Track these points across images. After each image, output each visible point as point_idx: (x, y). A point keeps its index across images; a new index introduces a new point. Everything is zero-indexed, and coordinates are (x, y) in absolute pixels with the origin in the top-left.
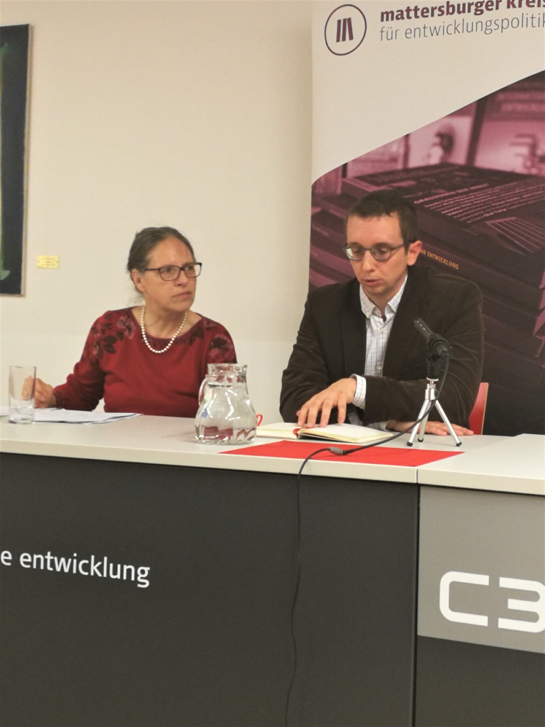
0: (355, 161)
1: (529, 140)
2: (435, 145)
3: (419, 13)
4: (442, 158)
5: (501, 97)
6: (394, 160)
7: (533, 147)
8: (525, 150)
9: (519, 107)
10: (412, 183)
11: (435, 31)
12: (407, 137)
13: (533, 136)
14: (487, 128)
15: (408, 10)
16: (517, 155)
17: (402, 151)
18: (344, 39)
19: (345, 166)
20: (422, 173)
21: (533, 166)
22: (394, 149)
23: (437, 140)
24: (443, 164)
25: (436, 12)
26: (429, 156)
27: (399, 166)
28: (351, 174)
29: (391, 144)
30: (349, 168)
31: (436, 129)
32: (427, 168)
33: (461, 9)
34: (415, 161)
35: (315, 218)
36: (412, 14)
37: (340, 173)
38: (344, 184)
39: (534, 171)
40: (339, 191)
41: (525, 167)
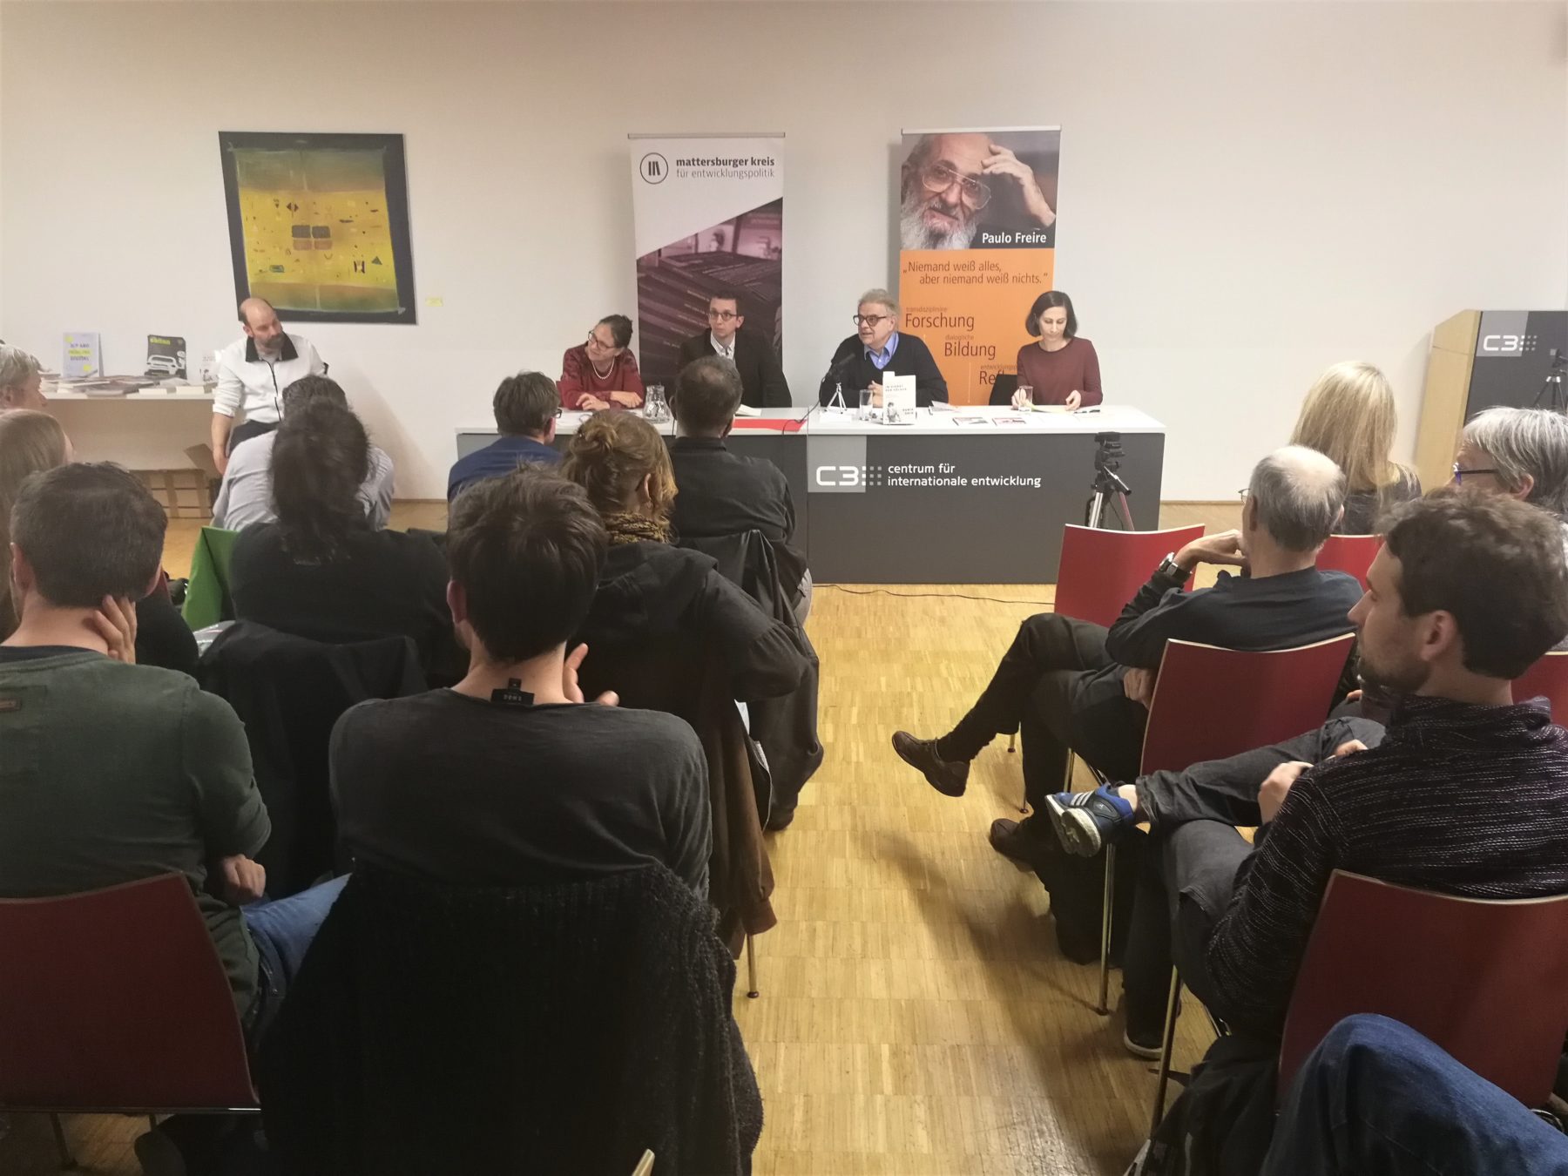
0: (666, 247)
1: (766, 240)
2: (713, 240)
3: (700, 163)
4: (718, 248)
5: (750, 215)
6: (690, 248)
7: (768, 244)
8: (764, 246)
9: (760, 221)
10: (701, 261)
11: (710, 174)
12: (696, 235)
13: (768, 238)
14: (743, 232)
15: (693, 160)
16: (761, 248)
17: (694, 243)
18: (654, 174)
19: (660, 251)
20: (706, 256)
21: (769, 254)
22: (689, 241)
23: (714, 237)
24: (719, 252)
25: (710, 163)
26: (710, 246)
27: (693, 251)
28: (664, 254)
29: (687, 239)
30: (662, 252)
31: (713, 231)
32: (710, 253)
33: (725, 163)
34: (702, 249)
35: (639, 280)
36: (696, 163)
37: (657, 254)
38: (660, 261)
39: (769, 257)
40: (657, 265)
41: (765, 254)
